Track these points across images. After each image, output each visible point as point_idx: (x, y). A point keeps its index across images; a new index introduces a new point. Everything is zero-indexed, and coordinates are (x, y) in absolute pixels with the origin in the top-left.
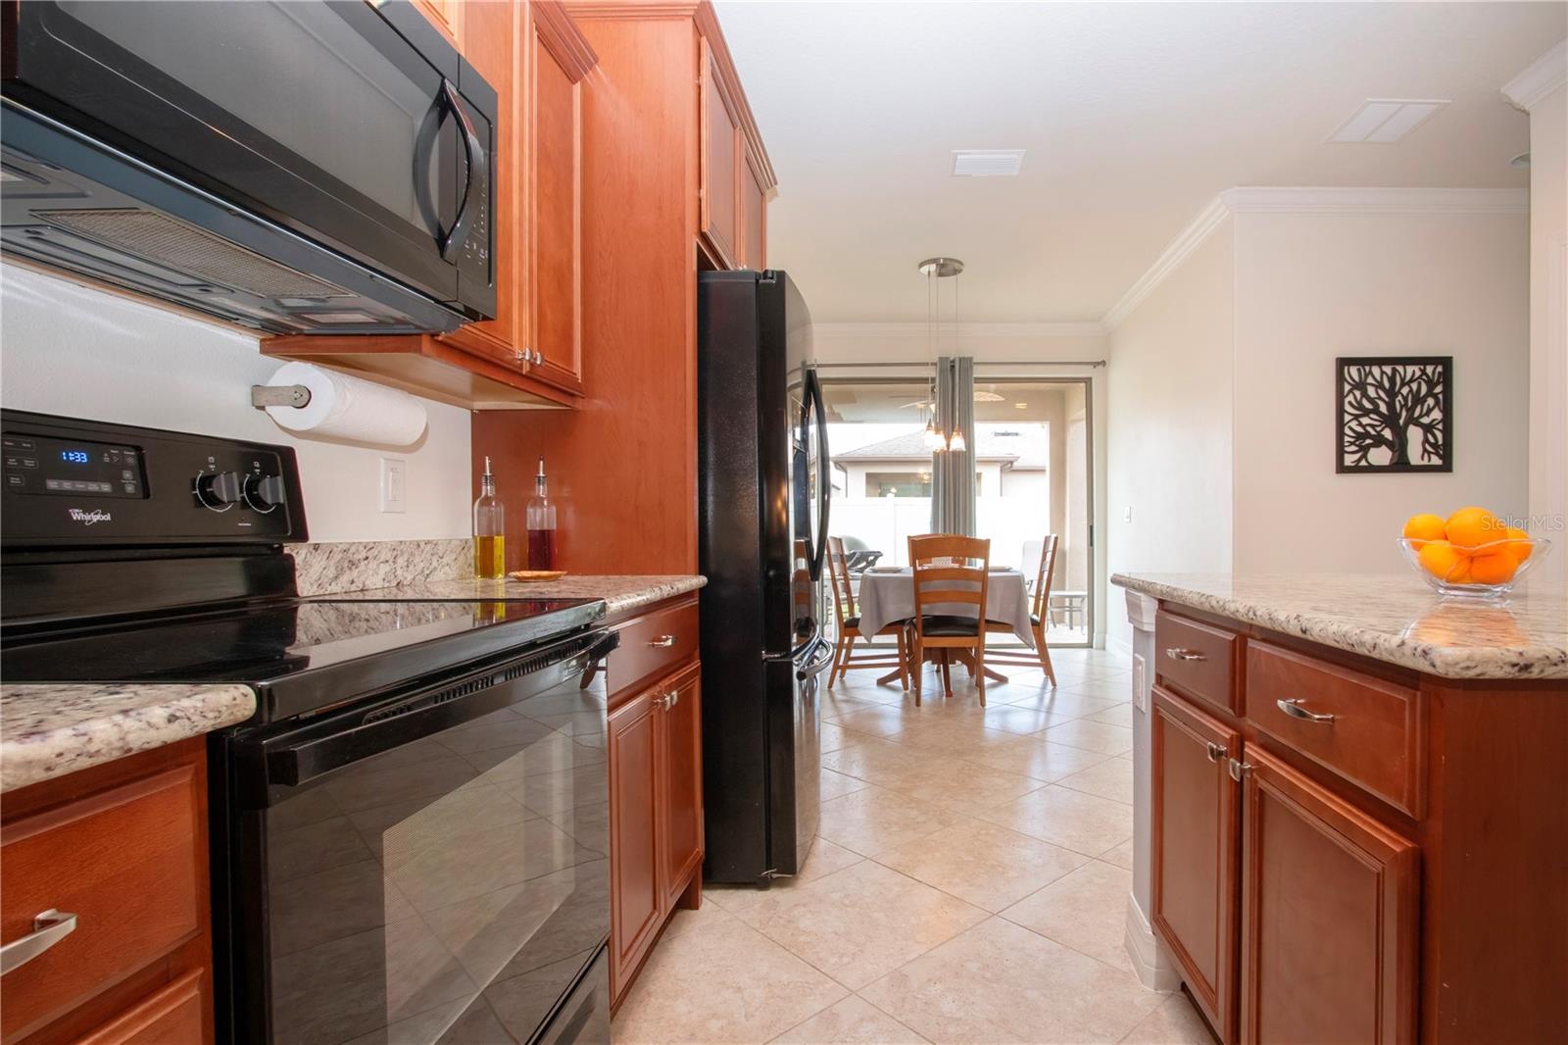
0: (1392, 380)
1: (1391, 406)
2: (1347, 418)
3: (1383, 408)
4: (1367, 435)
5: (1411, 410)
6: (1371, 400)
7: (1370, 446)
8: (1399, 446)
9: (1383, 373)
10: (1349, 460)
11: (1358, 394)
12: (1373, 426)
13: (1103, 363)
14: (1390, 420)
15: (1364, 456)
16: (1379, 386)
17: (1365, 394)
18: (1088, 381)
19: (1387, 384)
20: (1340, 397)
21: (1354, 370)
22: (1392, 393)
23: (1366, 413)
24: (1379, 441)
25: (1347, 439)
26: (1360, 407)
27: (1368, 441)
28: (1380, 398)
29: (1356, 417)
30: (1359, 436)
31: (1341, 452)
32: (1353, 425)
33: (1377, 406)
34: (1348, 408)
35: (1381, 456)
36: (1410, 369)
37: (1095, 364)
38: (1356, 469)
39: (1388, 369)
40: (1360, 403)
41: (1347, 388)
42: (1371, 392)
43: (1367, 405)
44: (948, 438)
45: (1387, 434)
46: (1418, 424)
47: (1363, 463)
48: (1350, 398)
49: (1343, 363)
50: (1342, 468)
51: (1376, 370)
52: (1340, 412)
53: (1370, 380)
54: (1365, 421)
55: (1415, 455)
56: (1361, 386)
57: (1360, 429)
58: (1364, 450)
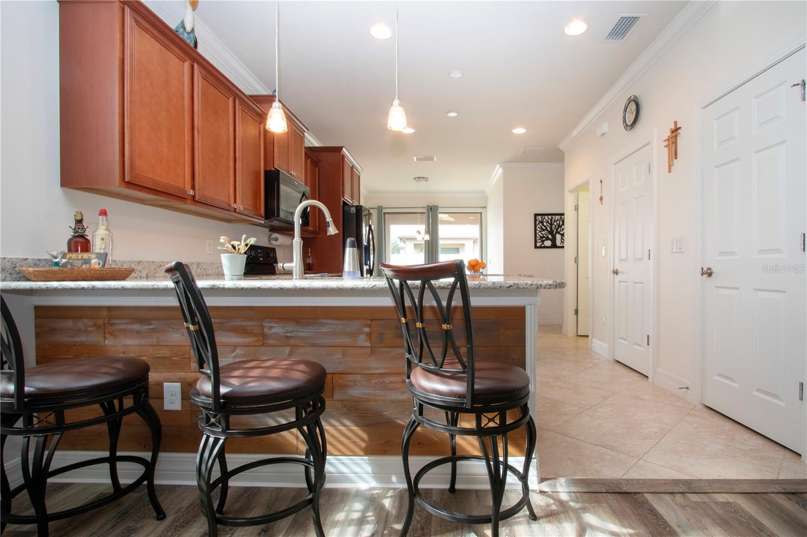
0: (551, 220)
1: (551, 228)
2: (538, 232)
3: (549, 229)
4: (544, 237)
5: (557, 230)
6: (545, 226)
7: (545, 240)
8: (554, 240)
9: (548, 218)
10: (538, 244)
11: (541, 224)
12: (545, 234)
13: (485, 207)
14: (551, 232)
15: (543, 243)
16: (548, 222)
17: (543, 224)
18: (481, 213)
19: (550, 222)
20: (535, 225)
21: (540, 217)
22: (551, 225)
23: (544, 230)
24: (547, 239)
25: (537, 238)
26: (542, 228)
27: (544, 239)
28: (548, 226)
29: (540, 231)
30: (542, 237)
31: (536, 242)
32: (540, 234)
33: (547, 229)
34: (538, 229)
35: (548, 243)
36: (557, 217)
37: (483, 208)
38: (540, 247)
39: (550, 217)
40: (542, 227)
41: (537, 223)
42: (545, 224)
43: (544, 228)
45: (550, 236)
46: (559, 233)
47: (543, 245)
48: (539, 226)
49: (536, 215)
50: (536, 247)
51: (546, 217)
52: (535, 230)
53: (545, 220)
54: (543, 232)
55: (558, 243)
56: (542, 222)
57: (542, 235)
58: (543, 241)
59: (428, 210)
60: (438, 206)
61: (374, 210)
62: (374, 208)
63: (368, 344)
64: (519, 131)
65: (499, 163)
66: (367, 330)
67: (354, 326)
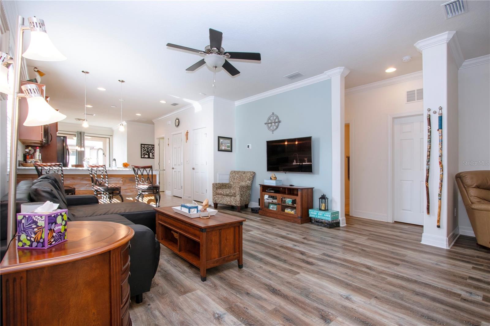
0: (148, 147)
1: (148, 150)
3: (147, 150)
4: (145, 154)
5: (150, 151)
8: (149, 155)
10: (142, 157)
13: (112, 136)
14: (148, 152)
16: (146, 148)
17: (144, 148)
18: (109, 138)
20: (141, 149)
21: (143, 145)
22: (148, 149)
23: (145, 151)
24: (146, 154)
26: (144, 150)
31: (141, 155)
33: (146, 150)
35: (147, 156)
36: (150, 146)
37: (111, 136)
38: (143, 158)
39: (147, 146)
41: (142, 147)
42: (145, 148)
43: (145, 150)
44: (81, 148)
45: (147, 154)
46: (151, 152)
49: (141, 144)
50: (141, 158)
51: (146, 146)
52: (141, 150)
54: (144, 152)
55: (151, 156)
58: (144, 155)
59: (78, 133)
60: (85, 132)
63: (122, 183)
64: (139, 115)
65: (125, 121)
66: (122, 180)
67: (119, 179)
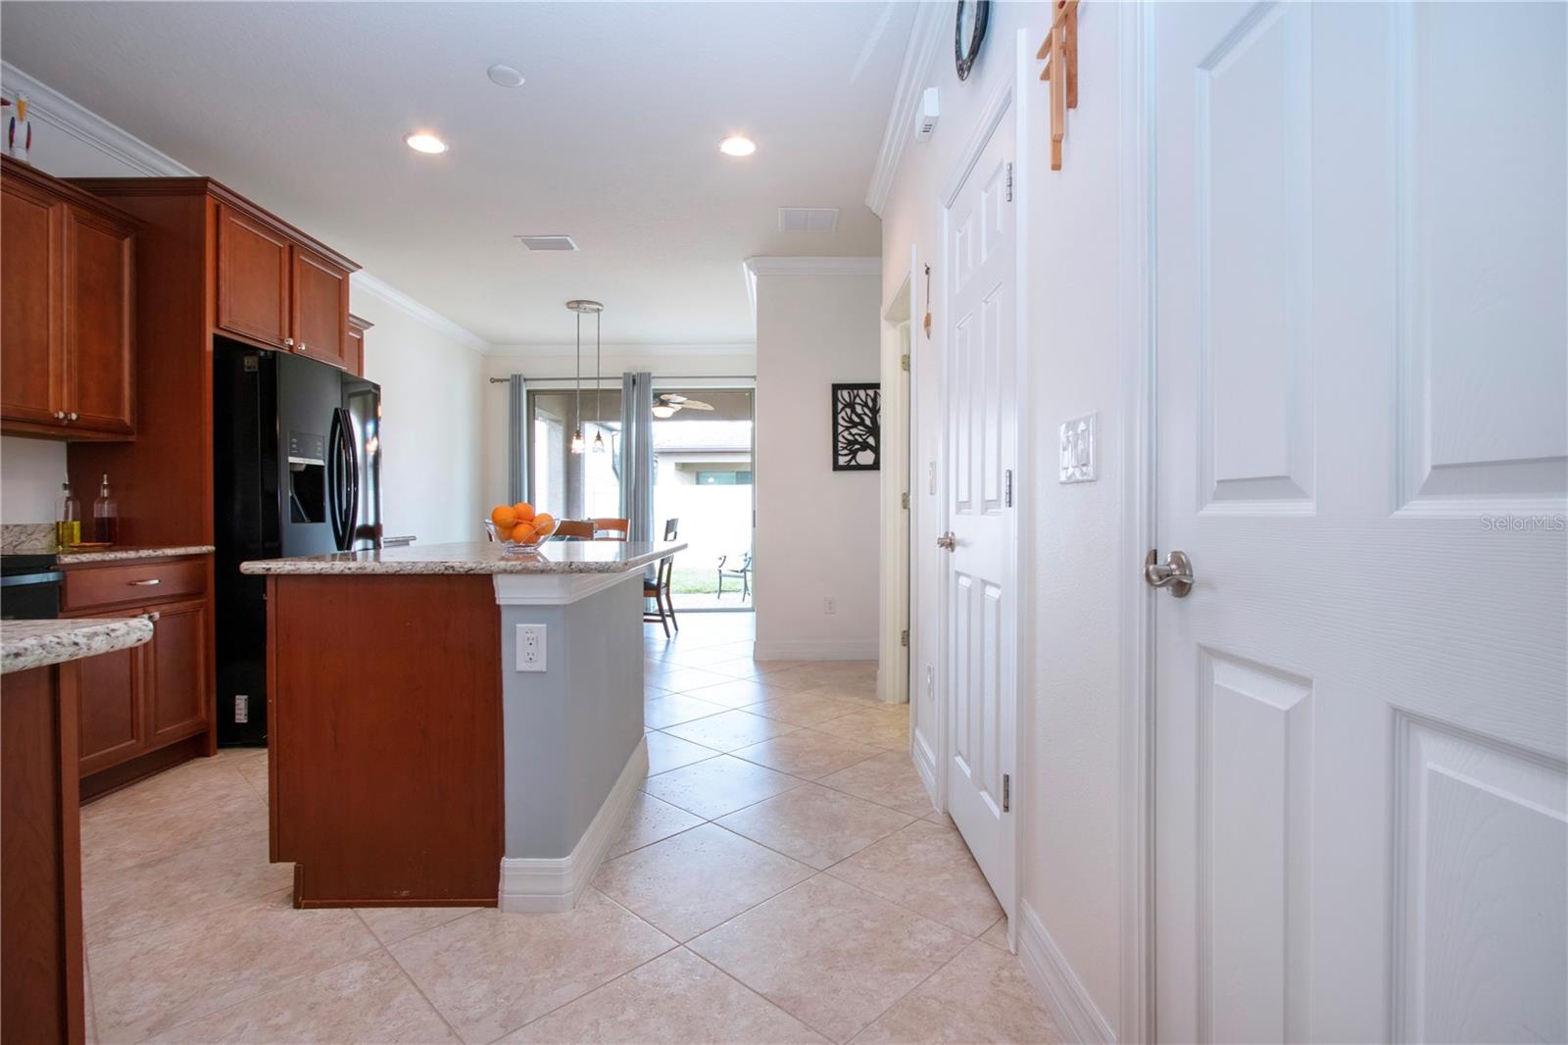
0: (874, 400)
1: (873, 420)
2: (840, 429)
3: (868, 422)
4: (856, 442)
6: (859, 416)
7: (858, 450)
9: (867, 395)
10: (842, 461)
11: (848, 411)
12: (860, 435)
14: (873, 430)
15: (854, 458)
16: (866, 405)
17: (854, 411)
19: (870, 404)
20: (835, 413)
21: (845, 393)
22: (873, 411)
23: (855, 425)
24: (865, 446)
25: (840, 445)
26: (851, 420)
27: (857, 446)
28: (865, 414)
29: (847, 428)
30: (850, 443)
31: (836, 455)
32: (846, 434)
33: (862, 420)
34: (841, 421)
35: (864, 457)
38: (848, 468)
39: (871, 393)
40: (850, 418)
41: (840, 406)
42: (859, 409)
43: (856, 419)
45: (871, 441)
47: (853, 463)
48: (843, 414)
49: (836, 388)
50: (837, 467)
51: (862, 393)
52: (835, 424)
53: (858, 400)
54: (854, 431)
56: (851, 405)
57: (850, 438)
58: (854, 453)
59: (625, 384)
60: (649, 374)
61: (504, 383)
62: (501, 381)
64: (738, 147)
65: (745, 259)
